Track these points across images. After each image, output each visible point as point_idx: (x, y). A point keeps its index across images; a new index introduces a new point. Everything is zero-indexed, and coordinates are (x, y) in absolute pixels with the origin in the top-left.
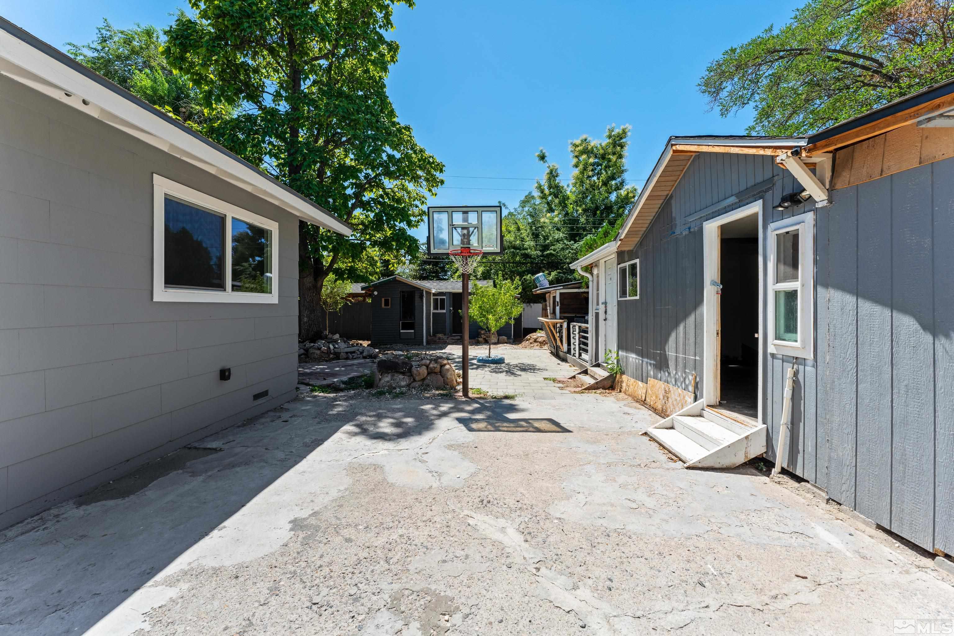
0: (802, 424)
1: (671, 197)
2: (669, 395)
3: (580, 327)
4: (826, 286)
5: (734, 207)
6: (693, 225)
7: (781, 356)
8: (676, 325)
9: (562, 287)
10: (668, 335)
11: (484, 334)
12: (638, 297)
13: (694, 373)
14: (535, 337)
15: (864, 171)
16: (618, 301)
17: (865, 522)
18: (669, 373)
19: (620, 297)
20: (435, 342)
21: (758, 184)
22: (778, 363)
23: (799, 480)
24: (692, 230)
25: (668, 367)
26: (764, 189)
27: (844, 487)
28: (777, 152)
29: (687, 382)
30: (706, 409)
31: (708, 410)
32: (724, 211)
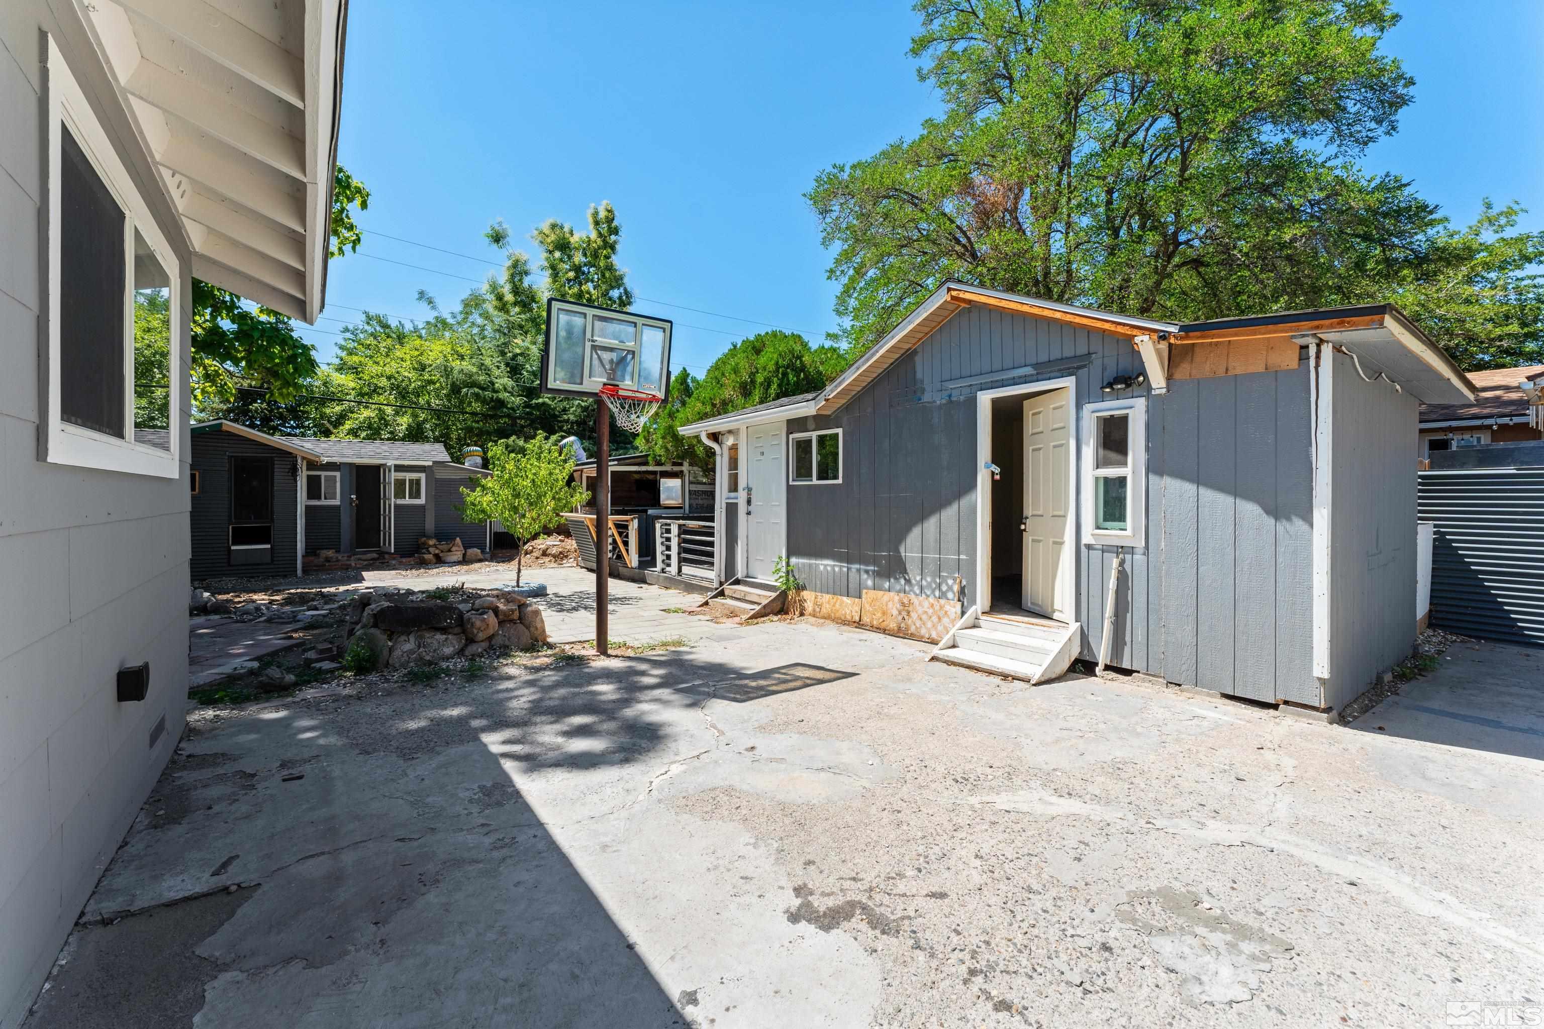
0: (1129, 615)
1: (915, 352)
2: (910, 609)
3: (680, 526)
4: (1160, 473)
5: (1028, 379)
6: (955, 393)
7: (1100, 547)
8: (922, 517)
9: (616, 463)
10: (908, 529)
11: (435, 546)
12: (840, 481)
13: (957, 575)
14: (542, 546)
15: (1207, 367)
16: (789, 487)
17: (1209, 695)
18: (908, 581)
19: (793, 480)
20: (321, 568)
21: (1067, 358)
22: (1096, 555)
23: (1128, 672)
24: (954, 399)
25: (904, 571)
26: (1075, 365)
27: (1184, 667)
28: (1135, 332)
29: (944, 588)
30: (981, 617)
31: (984, 617)
32: (1012, 382)
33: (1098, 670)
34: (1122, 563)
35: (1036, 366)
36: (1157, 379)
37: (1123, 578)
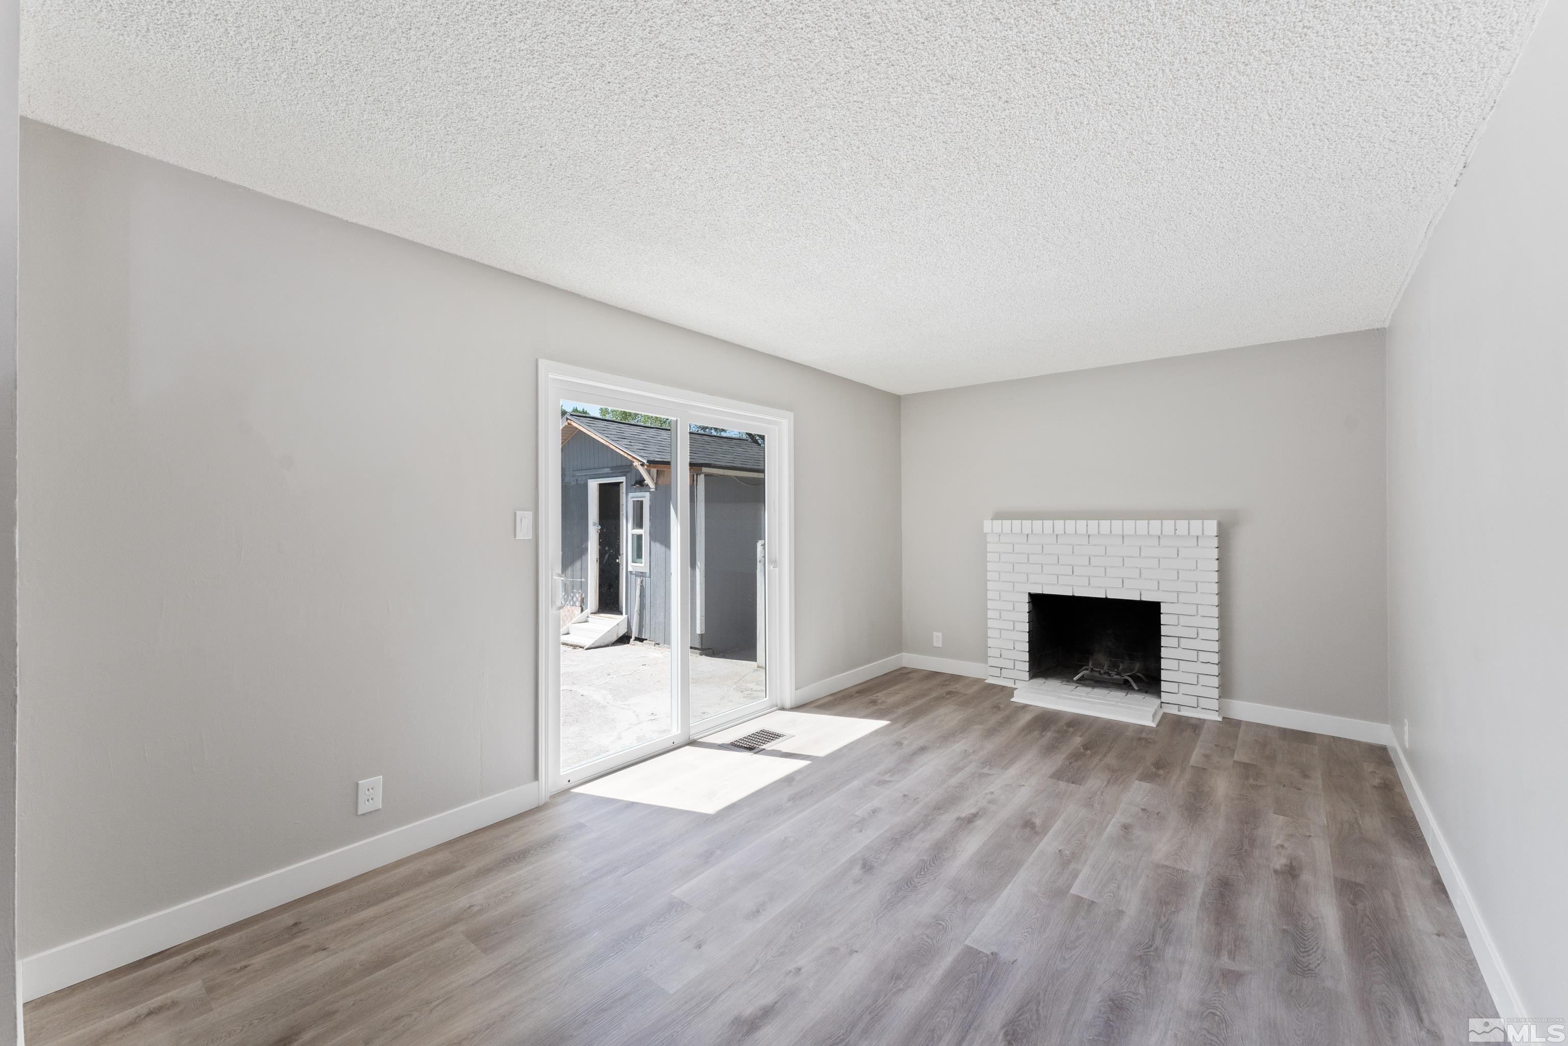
0: (645, 610)
5: (607, 474)
6: (579, 479)
7: (635, 573)
13: (580, 591)
21: (621, 468)
22: (633, 577)
23: (643, 640)
24: (581, 483)
26: (624, 472)
28: (634, 460)
29: (575, 599)
30: (590, 616)
31: (593, 616)
32: (602, 476)
33: (632, 640)
34: (642, 582)
35: (612, 468)
36: (652, 485)
37: (642, 586)
